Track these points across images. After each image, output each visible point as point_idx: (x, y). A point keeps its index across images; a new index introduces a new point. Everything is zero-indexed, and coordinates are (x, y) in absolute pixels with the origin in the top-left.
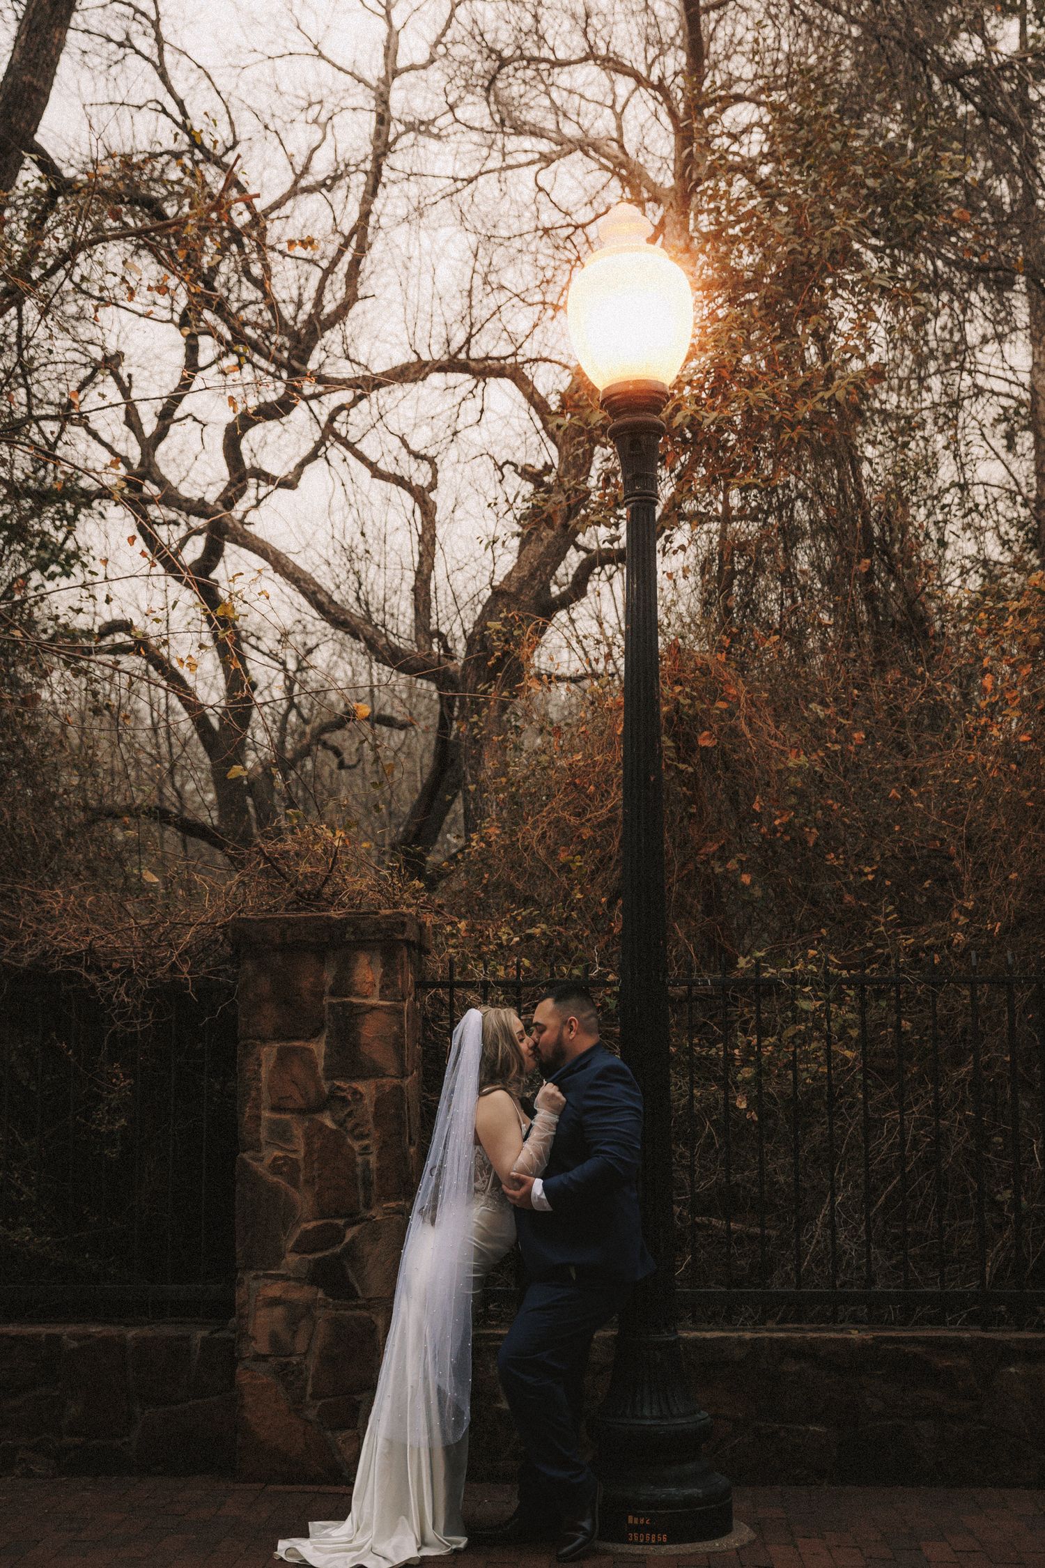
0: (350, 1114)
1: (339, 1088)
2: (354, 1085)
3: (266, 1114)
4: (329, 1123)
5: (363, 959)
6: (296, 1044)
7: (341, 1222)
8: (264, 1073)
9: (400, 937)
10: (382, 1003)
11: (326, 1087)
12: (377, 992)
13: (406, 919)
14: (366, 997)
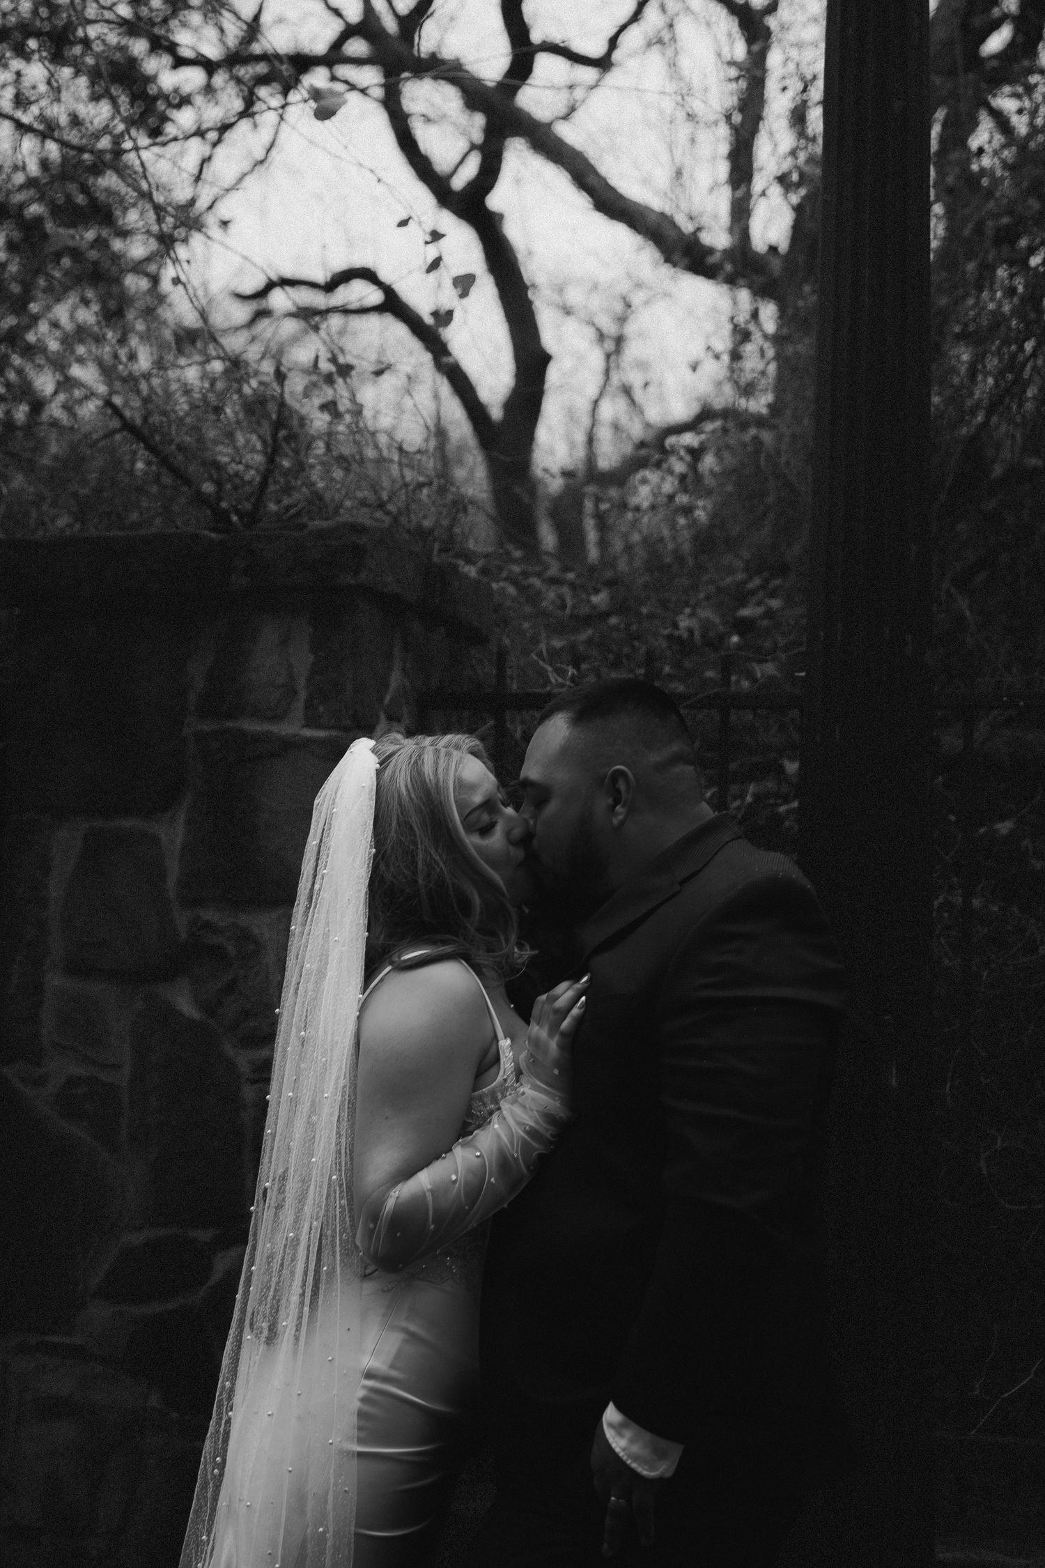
0: (230, 988)
1: (208, 926)
2: (244, 919)
3: (55, 980)
4: (186, 1006)
5: (269, 633)
6: (128, 823)
7: (204, 1235)
8: (55, 889)
9: (351, 580)
10: (308, 733)
11: (182, 920)
12: (299, 706)
13: (363, 540)
14: (276, 718)
